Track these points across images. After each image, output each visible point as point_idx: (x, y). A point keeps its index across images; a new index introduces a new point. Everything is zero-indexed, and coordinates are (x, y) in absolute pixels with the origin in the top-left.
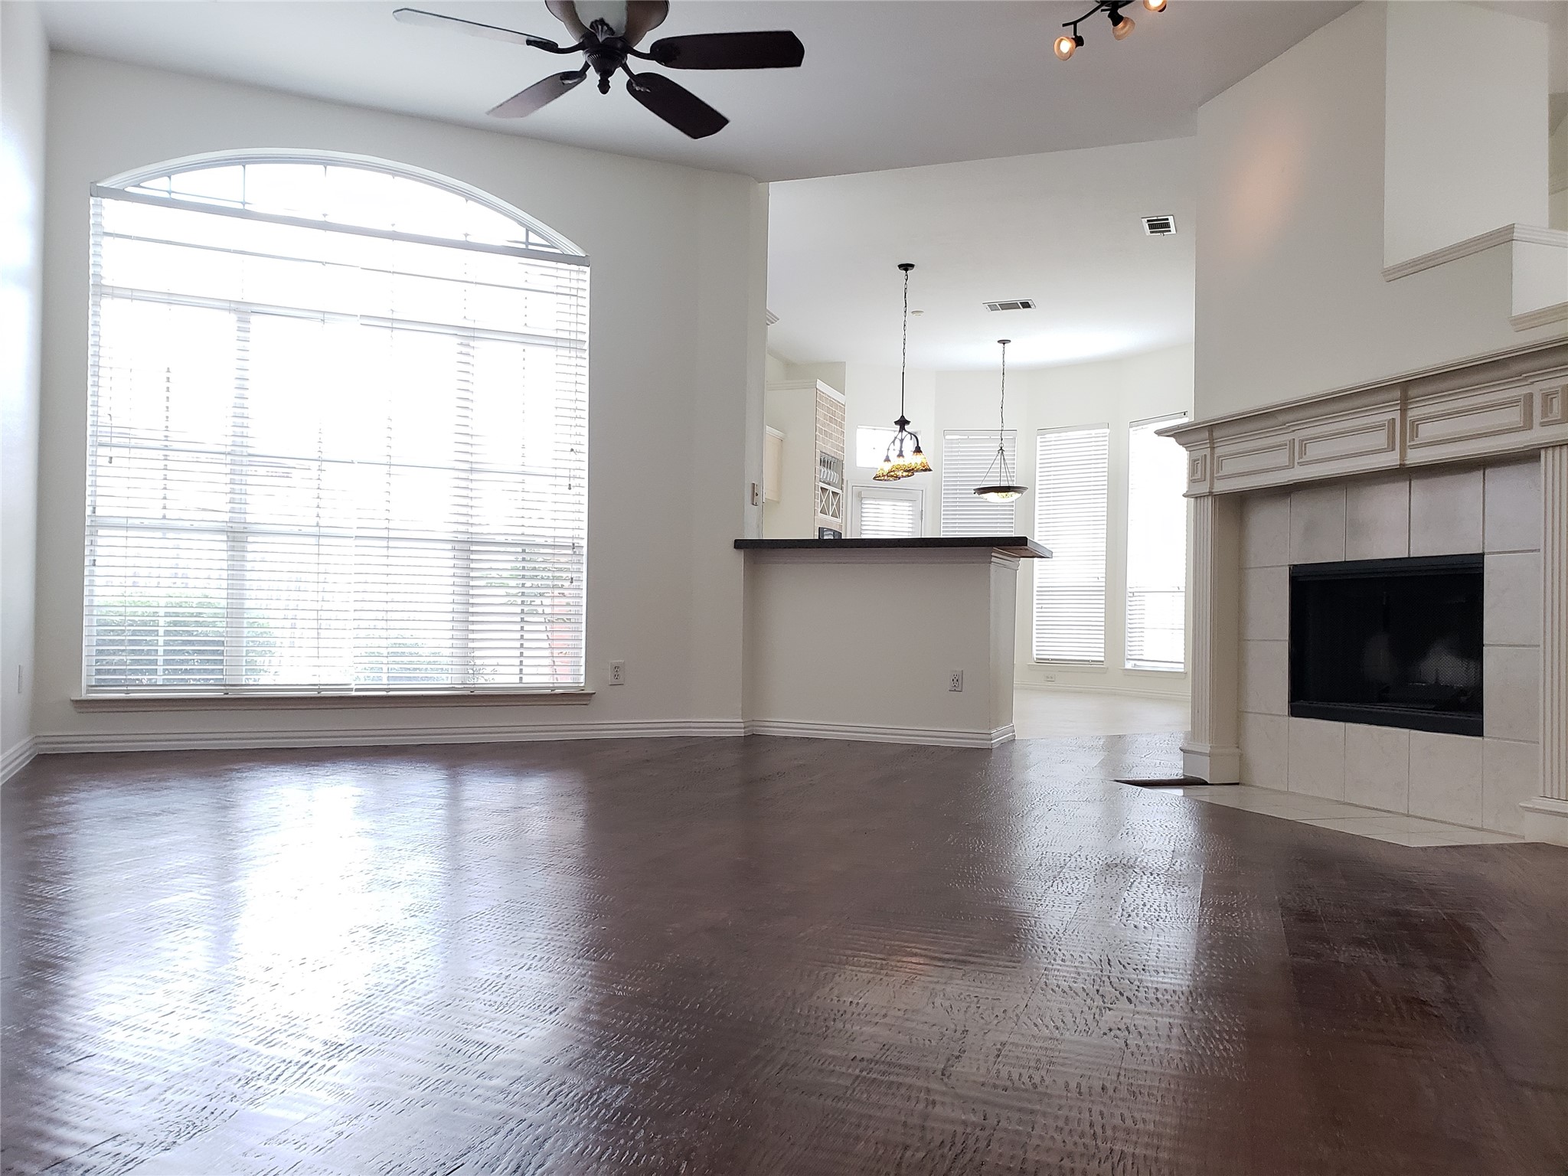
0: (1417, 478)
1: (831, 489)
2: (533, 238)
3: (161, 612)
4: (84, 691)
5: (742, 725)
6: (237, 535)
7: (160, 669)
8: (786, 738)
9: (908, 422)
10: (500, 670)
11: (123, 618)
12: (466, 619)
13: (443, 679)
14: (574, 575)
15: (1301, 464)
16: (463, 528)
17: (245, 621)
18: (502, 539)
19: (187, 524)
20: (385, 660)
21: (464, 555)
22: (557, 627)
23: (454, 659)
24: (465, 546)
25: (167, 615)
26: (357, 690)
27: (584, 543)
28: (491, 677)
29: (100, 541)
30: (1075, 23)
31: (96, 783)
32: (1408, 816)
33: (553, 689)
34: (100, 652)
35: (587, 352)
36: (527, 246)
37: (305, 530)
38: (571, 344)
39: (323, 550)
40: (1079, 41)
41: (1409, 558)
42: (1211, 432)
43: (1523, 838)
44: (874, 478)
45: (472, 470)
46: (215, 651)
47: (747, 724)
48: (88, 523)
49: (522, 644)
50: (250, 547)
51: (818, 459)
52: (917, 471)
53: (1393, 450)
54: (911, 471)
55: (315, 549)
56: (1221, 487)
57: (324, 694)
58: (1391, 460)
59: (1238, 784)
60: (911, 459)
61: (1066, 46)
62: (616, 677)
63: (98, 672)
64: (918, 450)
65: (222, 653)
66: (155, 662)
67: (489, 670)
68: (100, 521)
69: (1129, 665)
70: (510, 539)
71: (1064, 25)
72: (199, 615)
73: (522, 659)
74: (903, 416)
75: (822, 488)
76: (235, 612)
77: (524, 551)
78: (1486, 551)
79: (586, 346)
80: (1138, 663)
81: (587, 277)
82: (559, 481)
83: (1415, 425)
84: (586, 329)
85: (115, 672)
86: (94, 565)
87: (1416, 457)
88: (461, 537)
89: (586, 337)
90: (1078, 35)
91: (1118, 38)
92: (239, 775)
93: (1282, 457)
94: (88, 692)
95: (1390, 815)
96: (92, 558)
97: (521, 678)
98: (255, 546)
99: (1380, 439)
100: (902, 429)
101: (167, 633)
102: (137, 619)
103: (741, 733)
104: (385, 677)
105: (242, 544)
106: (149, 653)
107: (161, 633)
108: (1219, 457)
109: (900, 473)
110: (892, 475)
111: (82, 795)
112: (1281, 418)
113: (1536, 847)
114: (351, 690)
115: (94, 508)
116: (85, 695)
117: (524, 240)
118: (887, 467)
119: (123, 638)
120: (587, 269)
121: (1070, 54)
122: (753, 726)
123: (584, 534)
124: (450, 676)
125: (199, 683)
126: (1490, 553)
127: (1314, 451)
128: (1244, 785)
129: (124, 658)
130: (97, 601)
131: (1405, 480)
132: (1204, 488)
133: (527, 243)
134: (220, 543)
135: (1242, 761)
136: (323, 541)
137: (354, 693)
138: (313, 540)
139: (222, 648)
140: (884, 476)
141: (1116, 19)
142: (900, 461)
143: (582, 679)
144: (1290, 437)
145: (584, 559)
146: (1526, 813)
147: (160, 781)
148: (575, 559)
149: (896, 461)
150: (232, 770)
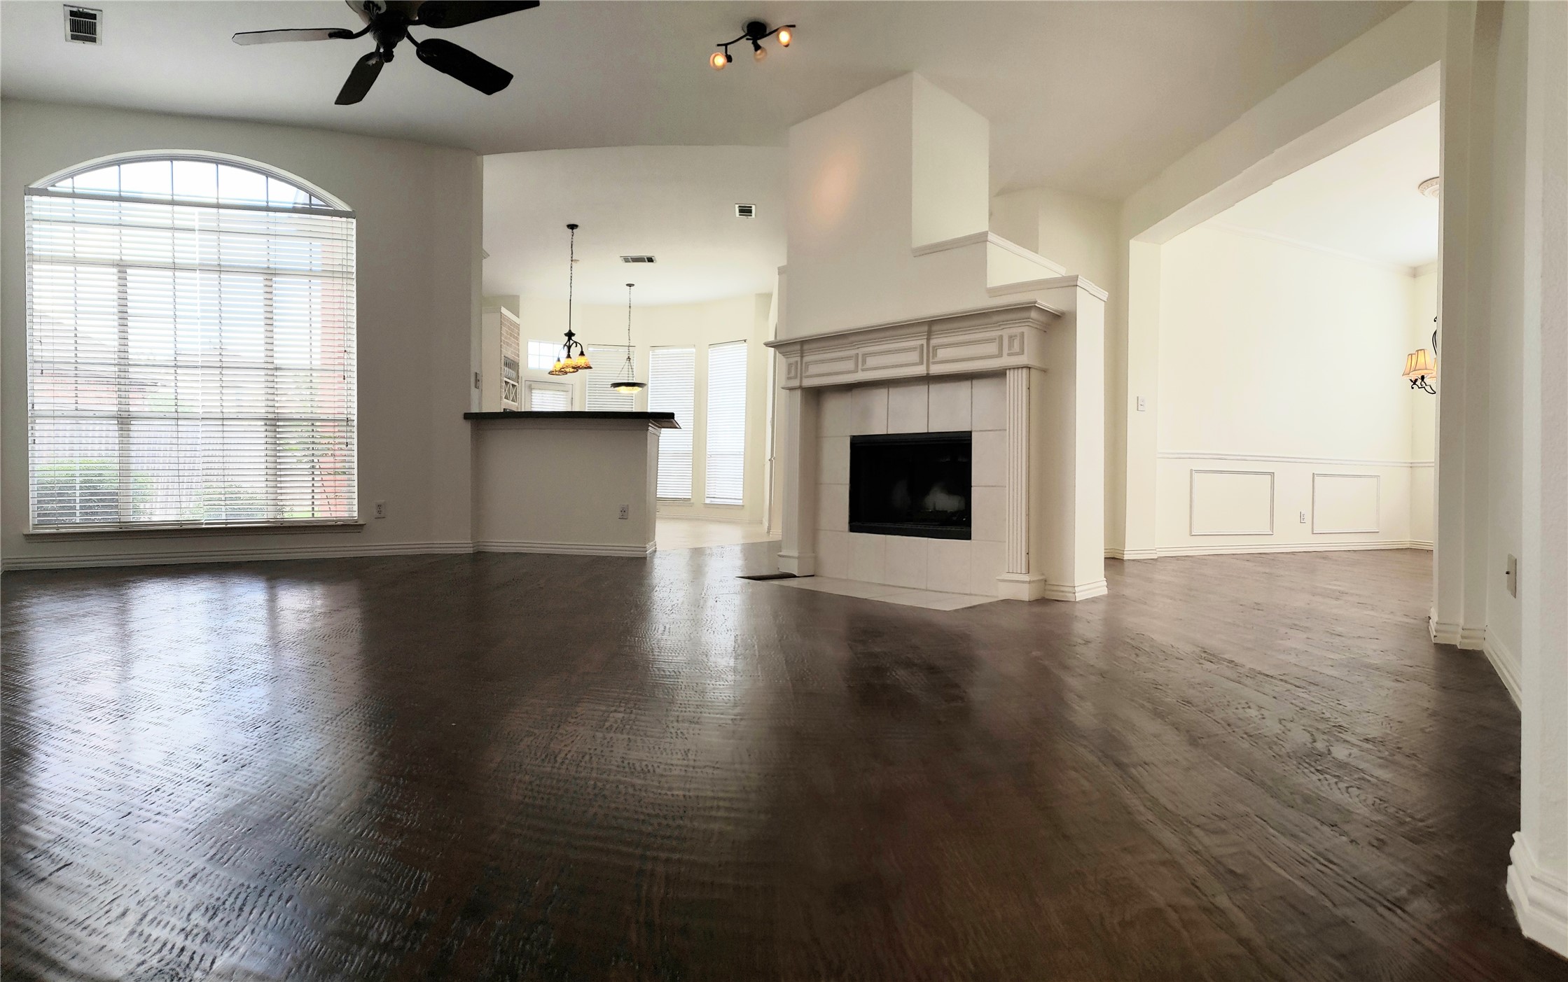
0: (933, 383)
1: (511, 382)
2: (314, 201)
3: (77, 473)
4: (31, 529)
5: (471, 545)
6: (124, 420)
7: (78, 512)
8: (504, 554)
9: (574, 335)
10: (295, 509)
11: (53, 478)
12: (276, 473)
13: (261, 515)
14: (348, 441)
15: (863, 370)
16: (271, 410)
17: (132, 478)
18: (298, 416)
19: (91, 414)
20: (223, 503)
21: (273, 428)
22: (338, 477)
23: (268, 502)
24: (273, 423)
25: (81, 476)
26: (206, 524)
27: (355, 418)
28: (290, 513)
29: (37, 427)
30: (726, 45)
31: (43, 591)
32: (927, 590)
33: (336, 521)
34: (39, 502)
35: (355, 280)
36: (310, 206)
37: (168, 415)
38: (344, 275)
39: (180, 429)
40: (729, 59)
41: (928, 433)
42: (802, 346)
43: (997, 597)
44: (549, 373)
45: (276, 369)
46: (112, 500)
47: (475, 544)
48: (29, 415)
49: (313, 490)
50: (132, 428)
51: (503, 361)
52: (581, 369)
53: (922, 364)
54: (576, 368)
55: (174, 428)
56: (808, 383)
57: (184, 527)
58: (920, 370)
59: (813, 576)
60: (577, 360)
61: (720, 60)
62: (379, 512)
63: (39, 515)
64: (582, 354)
65: (117, 500)
66: (74, 508)
67: (288, 509)
68: (36, 413)
69: (708, 501)
70: (303, 416)
71: (719, 45)
72: (100, 475)
73: (313, 500)
74: (570, 330)
75: (506, 382)
76: (124, 472)
77: (313, 425)
78: (973, 429)
79: (354, 276)
80: (713, 499)
81: (354, 226)
82: (336, 374)
83: (935, 348)
84: (354, 264)
85: (48, 515)
86: (34, 443)
87: (936, 369)
88: (271, 416)
89: (354, 270)
90: (728, 53)
91: (758, 60)
92: (134, 585)
93: (850, 365)
94: (34, 528)
95: (915, 590)
96: (33, 438)
97: (313, 514)
98: (136, 426)
99: (914, 357)
100: (570, 339)
101: (81, 488)
102: (61, 479)
103: (470, 551)
104: (224, 514)
105: (127, 426)
106: (69, 501)
107: (78, 488)
108: (806, 363)
109: (568, 370)
110: (563, 372)
111: (35, 600)
112: (853, 339)
113: (1007, 602)
114: (202, 524)
115: (33, 405)
116: (32, 531)
117: (308, 202)
118: (559, 366)
119: (54, 492)
120: (354, 221)
121: (724, 66)
122: (478, 546)
123: (355, 412)
124: (265, 513)
125: (102, 520)
126: (975, 431)
127: (871, 362)
128: (817, 576)
129: (55, 505)
130: (37, 467)
131: (924, 384)
132: (796, 383)
133: (311, 204)
134: (113, 426)
135: (816, 559)
136: (180, 422)
137: (204, 526)
138: (173, 422)
139: (117, 497)
140: (556, 371)
141: (757, 47)
142: (569, 361)
143: (356, 514)
144: (856, 351)
145: (355, 429)
146: (999, 583)
147: (83, 590)
148: (349, 429)
149: (564, 361)
150: (129, 581)
